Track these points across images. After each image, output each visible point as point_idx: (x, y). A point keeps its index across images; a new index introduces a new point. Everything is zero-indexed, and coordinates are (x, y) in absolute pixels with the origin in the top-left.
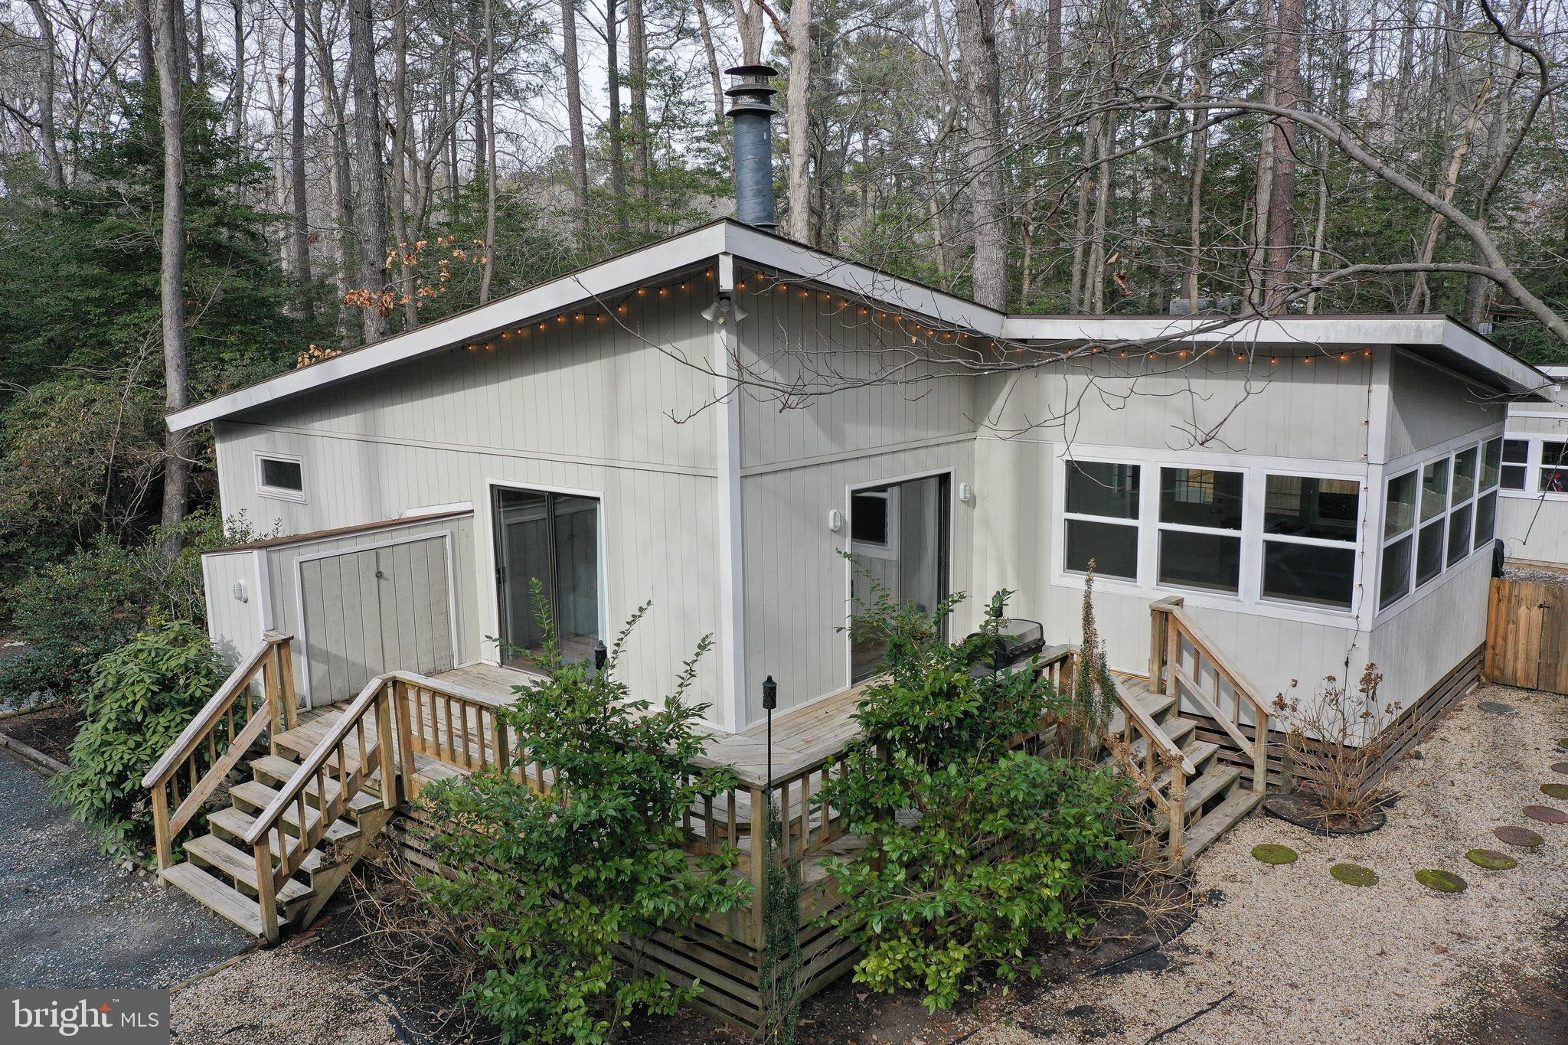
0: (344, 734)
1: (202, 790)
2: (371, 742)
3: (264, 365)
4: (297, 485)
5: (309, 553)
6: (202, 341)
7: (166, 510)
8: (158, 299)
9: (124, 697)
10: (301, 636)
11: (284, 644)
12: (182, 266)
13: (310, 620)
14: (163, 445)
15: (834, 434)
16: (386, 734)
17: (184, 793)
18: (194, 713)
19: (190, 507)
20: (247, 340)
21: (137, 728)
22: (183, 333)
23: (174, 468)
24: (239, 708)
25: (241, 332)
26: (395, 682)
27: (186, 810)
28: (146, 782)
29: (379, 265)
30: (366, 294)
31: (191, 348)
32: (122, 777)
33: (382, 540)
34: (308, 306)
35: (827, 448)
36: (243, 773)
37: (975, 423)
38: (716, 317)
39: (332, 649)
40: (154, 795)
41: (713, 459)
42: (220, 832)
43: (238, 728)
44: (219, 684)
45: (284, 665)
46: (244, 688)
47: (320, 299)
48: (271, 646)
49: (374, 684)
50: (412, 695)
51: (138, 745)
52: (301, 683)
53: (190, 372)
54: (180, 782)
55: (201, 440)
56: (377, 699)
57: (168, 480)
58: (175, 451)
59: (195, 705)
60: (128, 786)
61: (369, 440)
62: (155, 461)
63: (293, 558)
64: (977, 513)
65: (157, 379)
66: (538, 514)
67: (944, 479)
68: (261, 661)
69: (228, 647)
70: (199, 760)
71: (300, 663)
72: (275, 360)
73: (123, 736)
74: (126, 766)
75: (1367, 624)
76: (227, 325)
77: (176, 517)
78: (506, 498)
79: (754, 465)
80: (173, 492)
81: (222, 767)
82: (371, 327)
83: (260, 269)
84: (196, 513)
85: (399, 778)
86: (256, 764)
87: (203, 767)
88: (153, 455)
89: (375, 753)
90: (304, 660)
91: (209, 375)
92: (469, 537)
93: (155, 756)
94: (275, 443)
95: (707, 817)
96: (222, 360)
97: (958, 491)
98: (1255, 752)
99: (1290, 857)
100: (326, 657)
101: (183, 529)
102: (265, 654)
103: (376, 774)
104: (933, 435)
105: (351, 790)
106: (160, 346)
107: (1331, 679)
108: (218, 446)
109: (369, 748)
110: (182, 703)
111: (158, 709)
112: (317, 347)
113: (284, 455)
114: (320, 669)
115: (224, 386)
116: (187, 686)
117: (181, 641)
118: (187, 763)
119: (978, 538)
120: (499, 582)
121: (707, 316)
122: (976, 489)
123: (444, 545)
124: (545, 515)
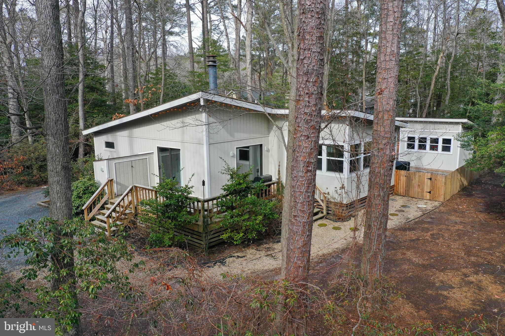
0: (124, 197)
1: (95, 211)
2: (130, 198)
3: (104, 118)
4: (113, 148)
5: (117, 161)
6: (88, 112)
7: (79, 155)
8: (77, 101)
9: (78, 191)
10: (115, 179)
11: (112, 180)
12: (84, 92)
13: (117, 176)
14: (79, 139)
15: (232, 135)
16: (133, 198)
17: (91, 211)
18: (92, 195)
19: (85, 155)
20: (100, 111)
21: (80, 197)
22: (84, 110)
23: (81, 144)
24: (102, 194)
25: (98, 109)
26: (135, 187)
27: (91, 215)
28: (83, 208)
29: (133, 92)
30: (130, 100)
31: (86, 113)
32: (78, 207)
33: (133, 159)
34: (114, 101)
35: (229, 138)
36: (103, 208)
37: (269, 132)
38: (202, 110)
39: (121, 183)
40: (85, 211)
41: (203, 140)
42: (98, 220)
43: (102, 198)
44: (98, 189)
45: (111, 185)
46: (103, 189)
47: (118, 98)
48: (109, 181)
49: (131, 187)
50: (138, 189)
51: (81, 201)
52: (115, 190)
53: (85, 120)
54: (90, 209)
55: (89, 138)
56: (131, 190)
57: (80, 148)
58: (81, 140)
59: (93, 193)
60: (79, 209)
61: (130, 137)
62: (77, 143)
63: (113, 162)
64: (270, 153)
65: (77, 121)
66: (167, 154)
67: (261, 145)
68: (106, 184)
69: (99, 182)
70: (94, 204)
71: (115, 185)
72: (107, 117)
73: (78, 199)
74: (79, 205)
75: (346, 177)
76: (94, 107)
77: (82, 157)
78: (161, 150)
79: (212, 142)
80: (81, 150)
81: (98, 206)
82: (132, 108)
83: (103, 93)
84: (88, 156)
85: (136, 207)
86: (105, 206)
87: (95, 206)
88: (77, 141)
89: (131, 201)
90: (116, 185)
91: (90, 120)
92: (153, 159)
93: (85, 203)
94: (108, 138)
95: (194, 208)
96: (94, 117)
97: (264, 148)
98: (324, 205)
99: (325, 225)
100: (121, 184)
101: (84, 160)
102: (107, 183)
103: (131, 206)
104: (257, 136)
105: (126, 209)
106: (78, 113)
107: (336, 188)
108: (94, 138)
109: (130, 200)
110: (90, 193)
111: (85, 194)
112: (118, 113)
113: (110, 140)
114: (119, 187)
115: (94, 124)
116: (91, 189)
117: (90, 180)
118: (91, 205)
119: (270, 159)
120: (159, 169)
121: (200, 110)
122: (270, 148)
123: (147, 161)
124: (169, 154)
